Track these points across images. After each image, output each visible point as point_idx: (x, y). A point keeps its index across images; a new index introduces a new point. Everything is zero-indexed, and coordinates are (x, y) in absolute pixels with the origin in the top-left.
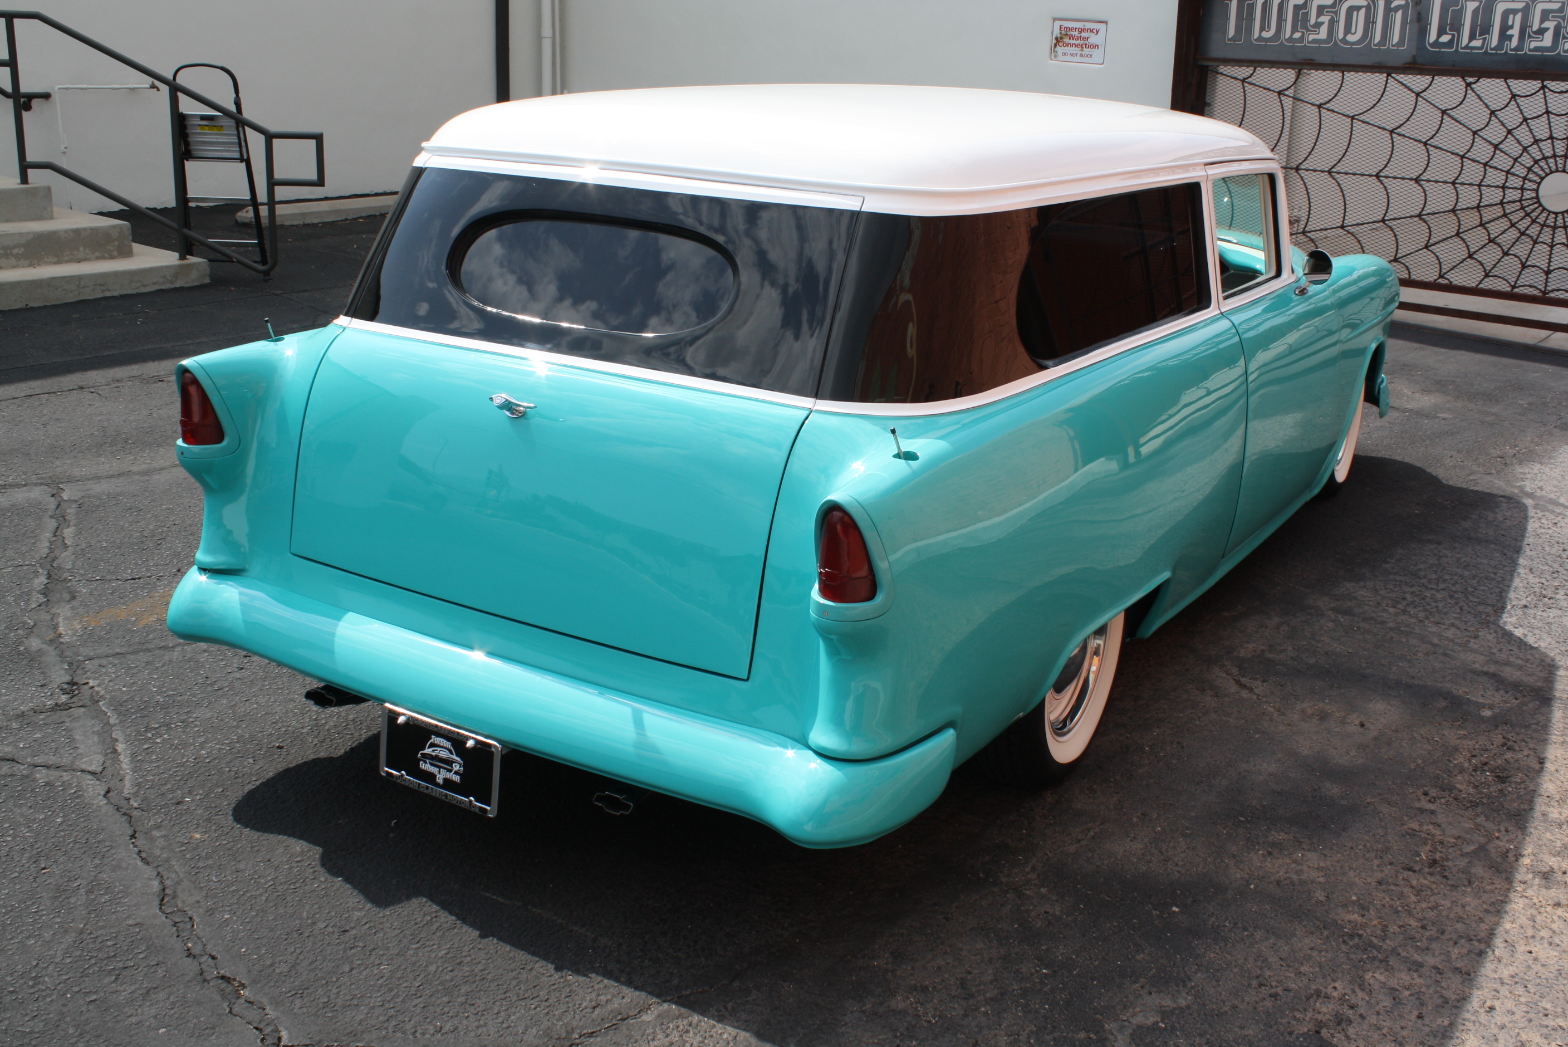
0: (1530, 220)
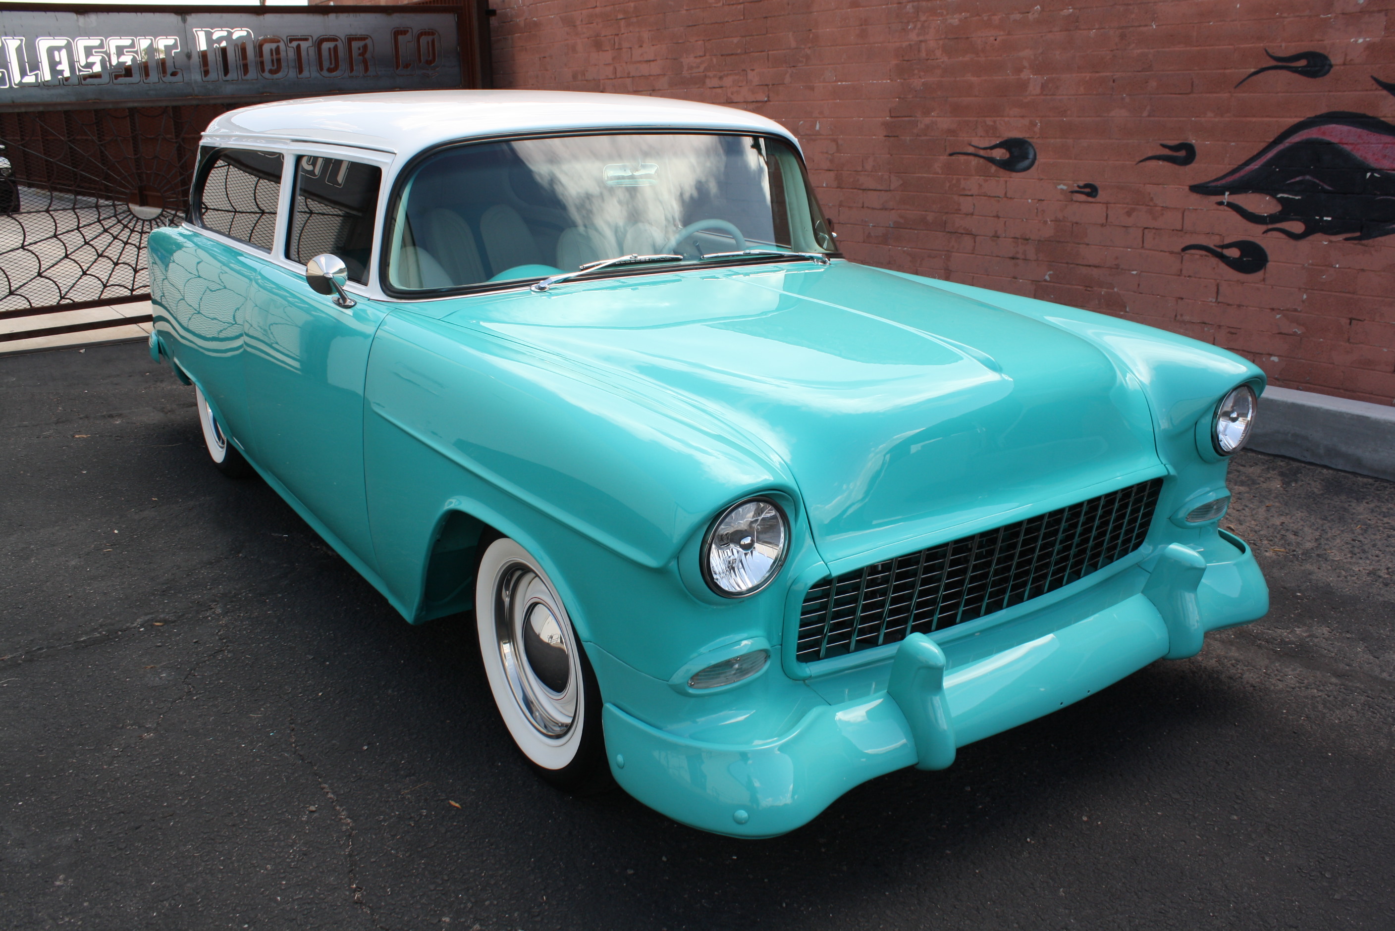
0: (128, 230)
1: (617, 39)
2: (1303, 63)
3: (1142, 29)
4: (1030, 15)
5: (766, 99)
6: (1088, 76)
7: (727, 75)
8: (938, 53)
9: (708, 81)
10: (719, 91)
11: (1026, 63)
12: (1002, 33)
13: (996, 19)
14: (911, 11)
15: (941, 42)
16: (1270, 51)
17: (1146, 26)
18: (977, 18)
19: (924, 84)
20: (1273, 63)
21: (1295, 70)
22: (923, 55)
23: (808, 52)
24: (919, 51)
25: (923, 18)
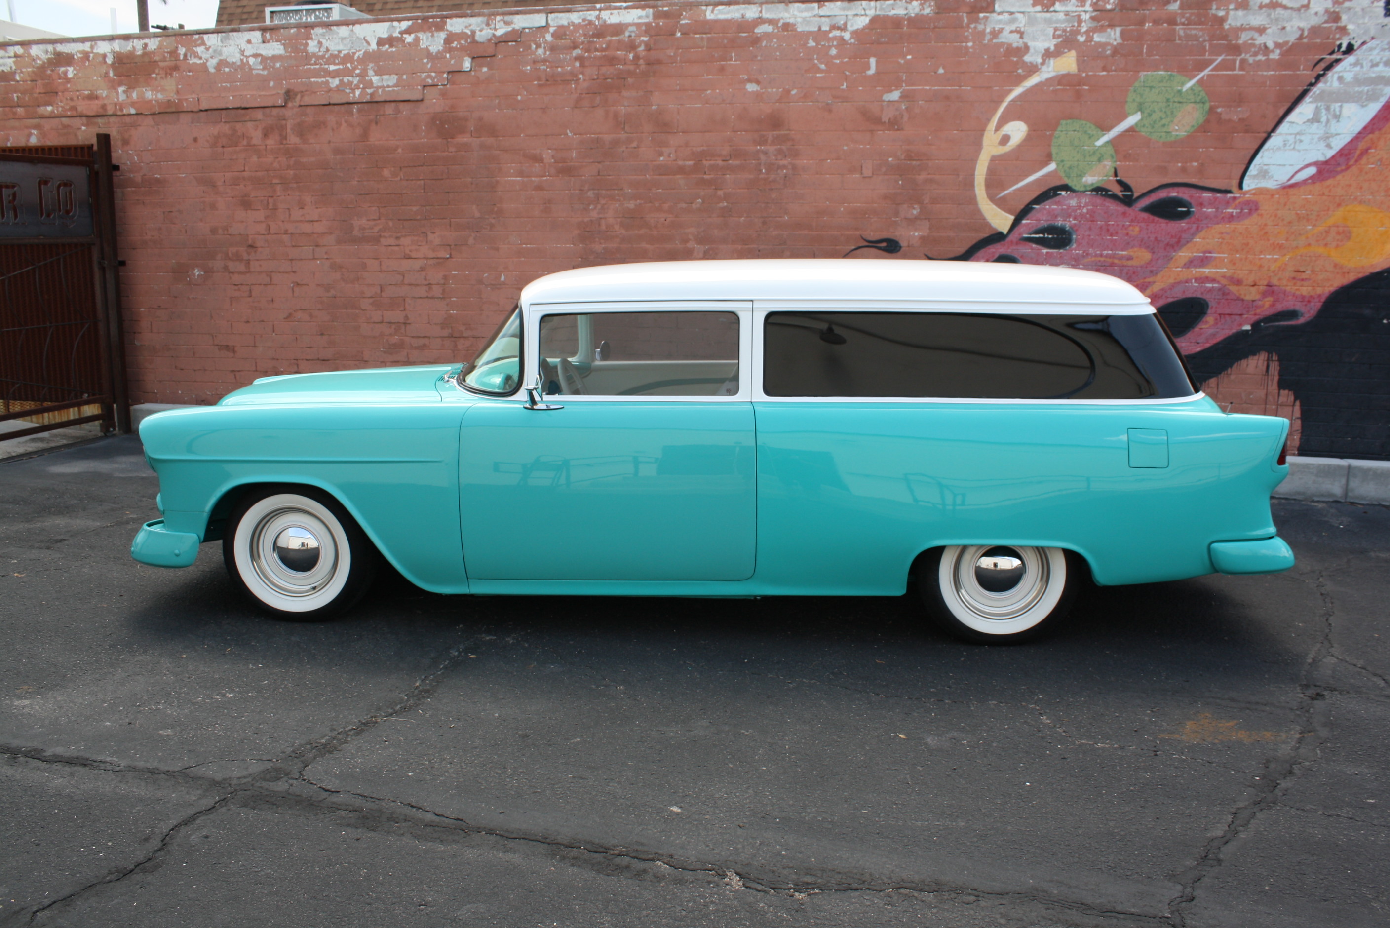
1: (271, 200)
2: (884, 245)
3: (778, 219)
4: (694, 206)
5: (448, 256)
6: (740, 247)
7: (405, 236)
8: (617, 227)
9: (383, 240)
10: (396, 248)
11: (691, 237)
12: (671, 216)
13: (666, 206)
14: (592, 196)
15: (619, 220)
16: (864, 237)
17: (780, 217)
18: (650, 205)
19: (604, 248)
20: (867, 244)
21: (880, 248)
22: (603, 227)
23: (493, 221)
24: (599, 225)
25: (603, 202)
